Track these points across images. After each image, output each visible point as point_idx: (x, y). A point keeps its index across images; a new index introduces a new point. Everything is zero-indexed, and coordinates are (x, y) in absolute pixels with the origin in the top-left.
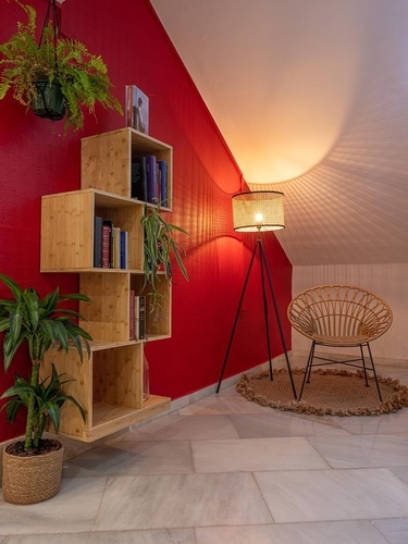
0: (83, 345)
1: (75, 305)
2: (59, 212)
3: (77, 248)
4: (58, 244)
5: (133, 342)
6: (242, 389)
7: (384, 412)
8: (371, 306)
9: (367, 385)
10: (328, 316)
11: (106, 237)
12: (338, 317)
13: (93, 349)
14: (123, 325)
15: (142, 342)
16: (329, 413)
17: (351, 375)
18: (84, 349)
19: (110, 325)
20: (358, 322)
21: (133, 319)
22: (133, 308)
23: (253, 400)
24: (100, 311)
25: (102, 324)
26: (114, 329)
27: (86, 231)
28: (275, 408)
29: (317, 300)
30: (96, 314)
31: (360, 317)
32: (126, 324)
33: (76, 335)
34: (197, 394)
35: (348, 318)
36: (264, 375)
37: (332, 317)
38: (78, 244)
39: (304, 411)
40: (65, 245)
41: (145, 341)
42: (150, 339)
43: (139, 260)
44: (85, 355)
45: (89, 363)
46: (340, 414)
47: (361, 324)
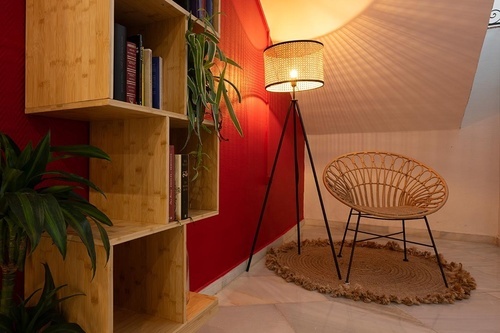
0: (96, 233)
1: (82, 166)
2: (54, 9)
3: (85, 66)
4: (53, 63)
5: (174, 225)
6: (273, 266)
7: (457, 299)
8: (414, 174)
9: (406, 260)
10: (364, 184)
11: (131, 59)
12: (374, 186)
13: (113, 242)
14: (157, 199)
15: (185, 223)
16: (394, 301)
17: (379, 247)
18: (98, 243)
19: (137, 198)
20: (399, 192)
21: (173, 188)
22: (173, 171)
23: (293, 281)
24: (121, 177)
25: (126, 196)
26: (144, 204)
27: (99, 33)
28: (324, 292)
29: (352, 167)
30: (116, 182)
31: (402, 186)
32: (163, 198)
33: (82, 219)
34: (229, 275)
35: (387, 188)
36: (289, 248)
37: (368, 186)
38: (85, 59)
39: (362, 298)
40: (65, 63)
41: (188, 221)
42: (196, 218)
43: (180, 99)
44: (101, 254)
45: (107, 267)
46: (407, 303)
47: (403, 193)
